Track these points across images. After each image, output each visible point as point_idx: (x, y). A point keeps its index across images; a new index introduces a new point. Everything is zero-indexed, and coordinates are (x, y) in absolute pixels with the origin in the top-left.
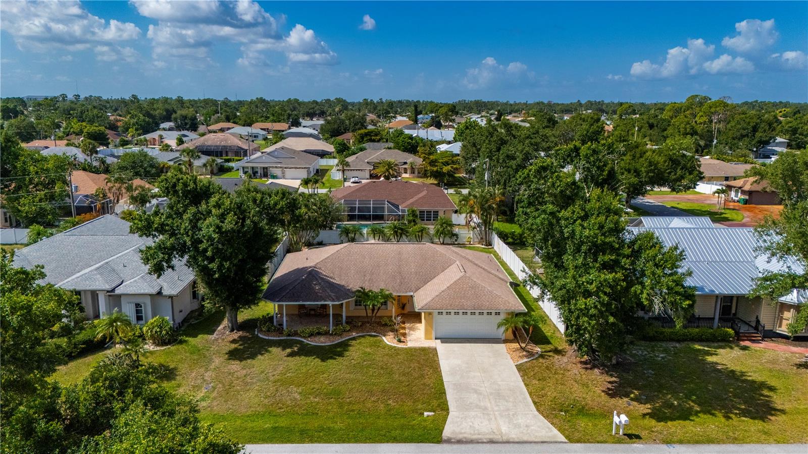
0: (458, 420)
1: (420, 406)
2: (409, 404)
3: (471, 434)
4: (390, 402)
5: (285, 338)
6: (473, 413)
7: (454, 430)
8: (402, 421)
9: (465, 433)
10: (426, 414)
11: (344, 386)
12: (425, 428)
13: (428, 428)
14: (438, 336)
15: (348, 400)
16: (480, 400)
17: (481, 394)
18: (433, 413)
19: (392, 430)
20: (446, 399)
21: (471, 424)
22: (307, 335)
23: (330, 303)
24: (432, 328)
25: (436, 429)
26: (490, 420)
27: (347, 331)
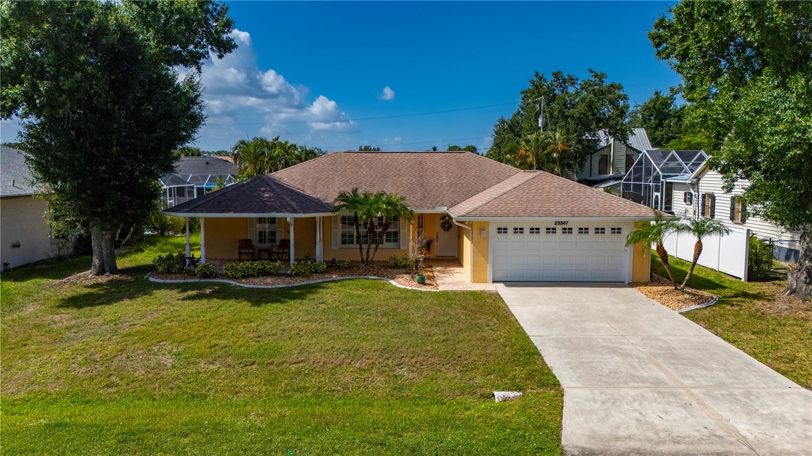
0: (595, 406)
1: (479, 380)
2: (450, 375)
3: (650, 441)
4: (403, 371)
5: (198, 280)
6: (632, 392)
7: (594, 431)
8: (434, 410)
9: (629, 438)
10: (499, 395)
11: (290, 342)
12: (503, 425)
13: (513, 425)
14: (499, 277)
15: (294, 368)
16: (634, 367)
17: (630, 355)
18: (517, 394)
19: (404, 429)
20: (544, 364)
21: (637, 415)
22: (240, 274)
23: (289, 217)
24: (486, 259)
25: (538, 428)
26: (686, 406)
27: (321, 273)
